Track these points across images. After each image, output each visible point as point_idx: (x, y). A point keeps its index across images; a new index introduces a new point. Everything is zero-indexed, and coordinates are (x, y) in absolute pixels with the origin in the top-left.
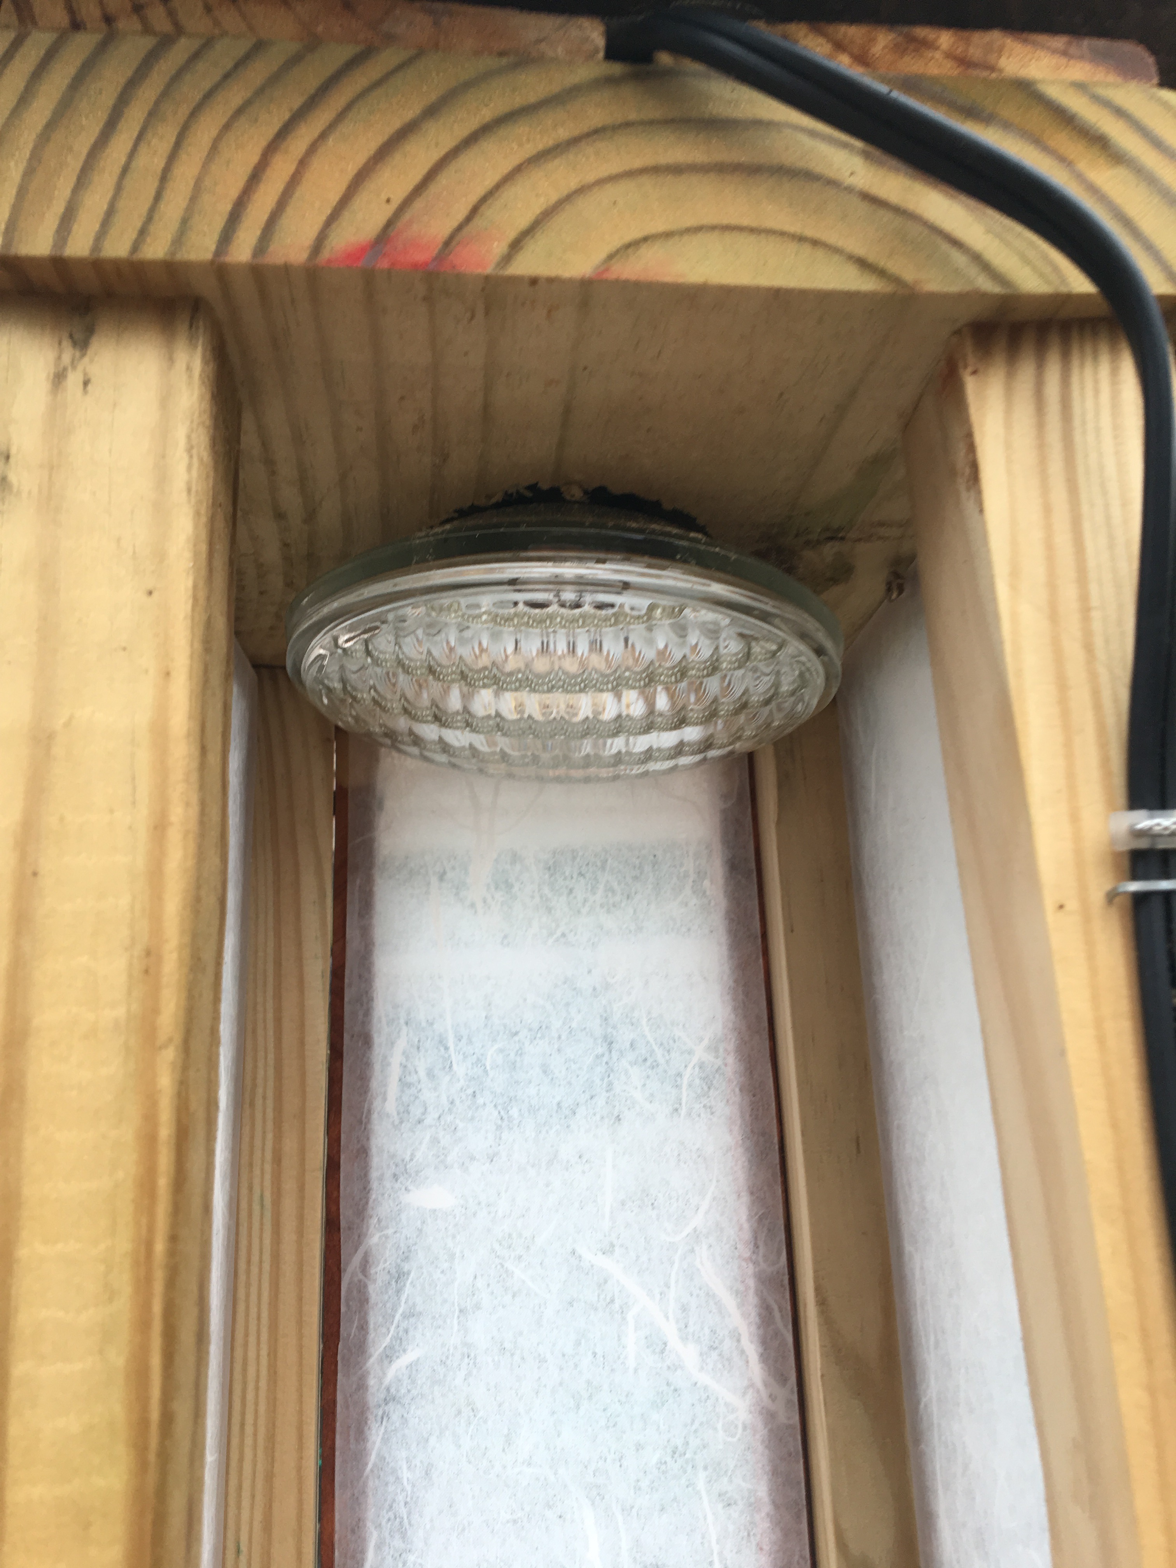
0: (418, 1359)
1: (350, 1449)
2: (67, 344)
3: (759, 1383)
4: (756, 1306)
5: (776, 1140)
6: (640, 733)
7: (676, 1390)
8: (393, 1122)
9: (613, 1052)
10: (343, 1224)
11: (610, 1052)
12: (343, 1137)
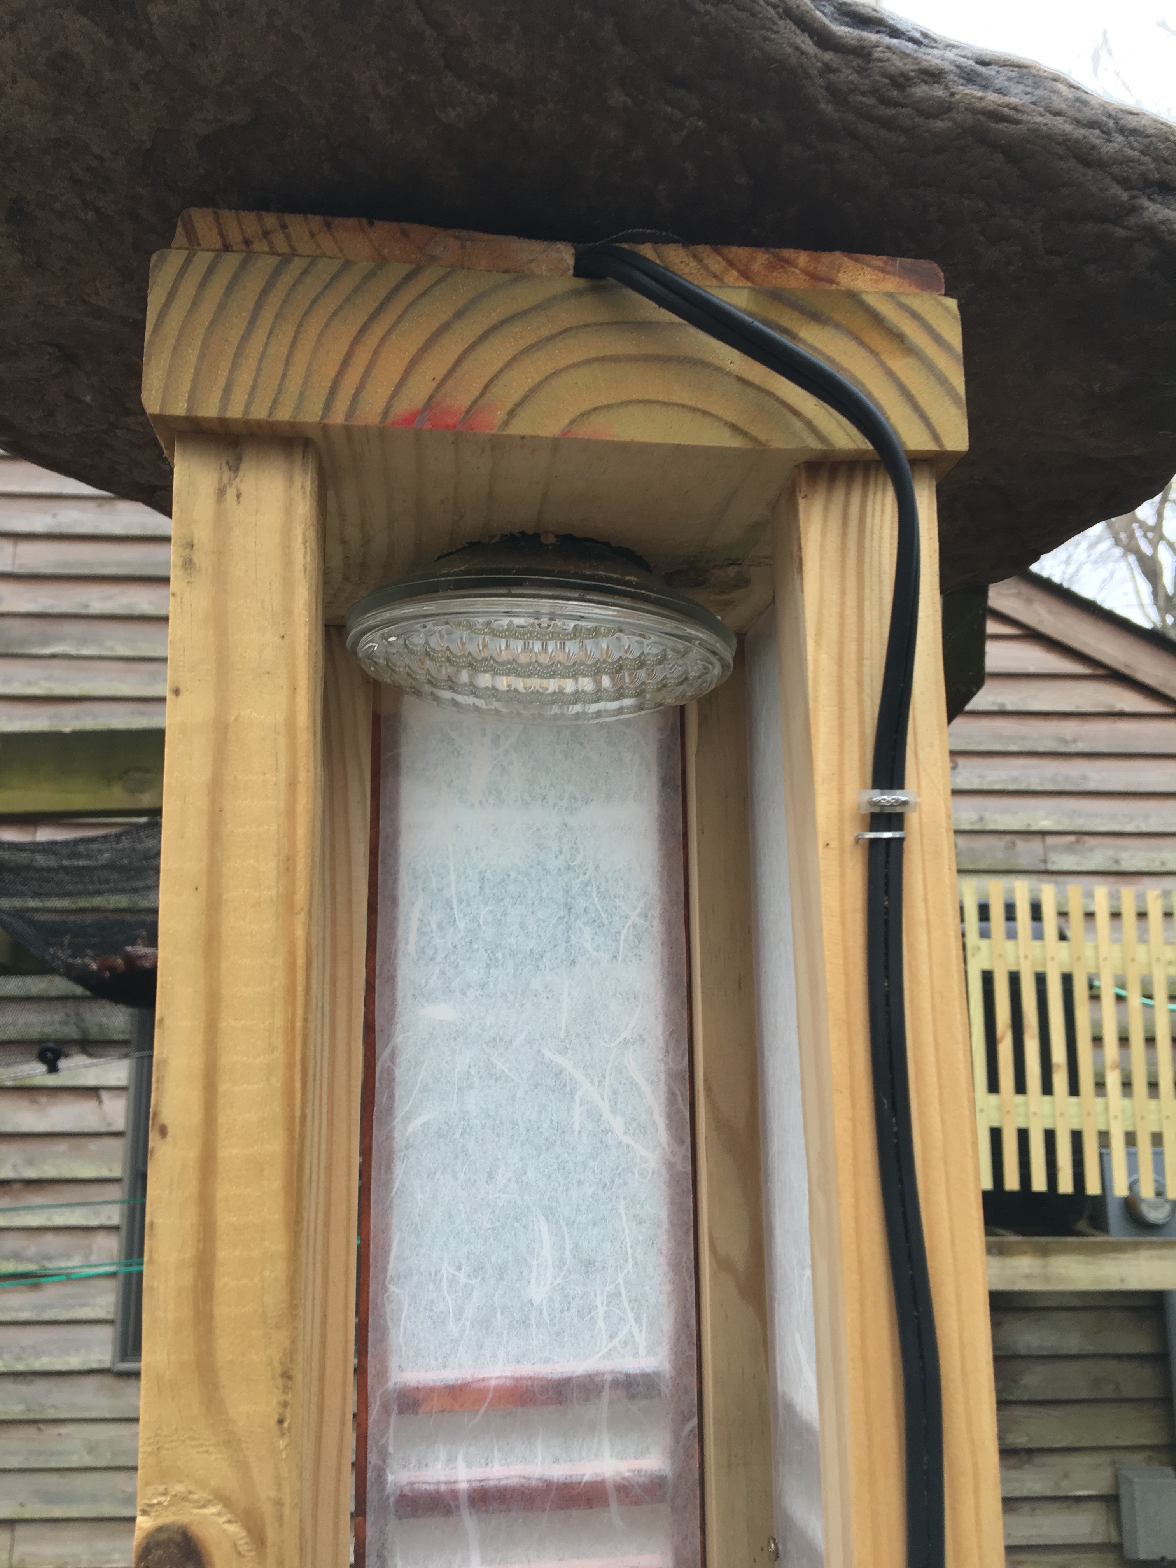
0: (429, 1120)
1: (381, 1178)
2: (225, 468)
3: (665, 1145)
4: (665, 1092)
5: (685, 979)
6: (593, 703)
7: (607, 1146)
8: (413, 959)
9: (572, 916)
10: (377, 1028)
11: (569, 915)
12: (377, 968)
